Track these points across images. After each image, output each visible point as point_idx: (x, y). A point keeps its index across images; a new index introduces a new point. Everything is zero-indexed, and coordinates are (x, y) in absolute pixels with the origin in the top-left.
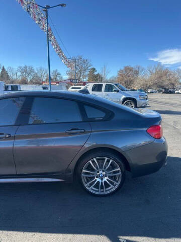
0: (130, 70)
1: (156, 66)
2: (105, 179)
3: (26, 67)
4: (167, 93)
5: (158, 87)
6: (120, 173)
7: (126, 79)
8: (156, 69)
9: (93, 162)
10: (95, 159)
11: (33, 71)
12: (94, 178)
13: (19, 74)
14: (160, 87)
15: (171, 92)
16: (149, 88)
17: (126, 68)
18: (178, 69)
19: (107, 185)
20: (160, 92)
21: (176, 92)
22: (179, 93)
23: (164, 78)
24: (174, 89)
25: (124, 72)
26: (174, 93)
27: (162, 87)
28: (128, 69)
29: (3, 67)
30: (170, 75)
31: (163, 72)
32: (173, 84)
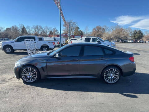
0: (100, 28)
1: (116, 26)
2: (113, 77)
3: (37, 26)
4: (123, 42)
5: (117, 38)
6: (119, 75)
7: (97, 34)
8: (116, 28)
9: (109, 70)
10: (109, 69)
11: (42, 29)
12: (108, 77)
13: (33, 30)
14: (118, 38)
15: (125, 42)
16: (112, 39)
17: (97, 27)
18: (129, 28)
19: (113, 79)
20: (118, 41)
21: (128, 41)
22: (130, 42)
23: (121, 33)
24: (127, 40)
25: (96, 29)
26: (127, 42)
27: (120, 39)
28: (99, 28)
29: (24, 26)
30: (124, 31)
31: (120, 30)
32: (126, 37)
